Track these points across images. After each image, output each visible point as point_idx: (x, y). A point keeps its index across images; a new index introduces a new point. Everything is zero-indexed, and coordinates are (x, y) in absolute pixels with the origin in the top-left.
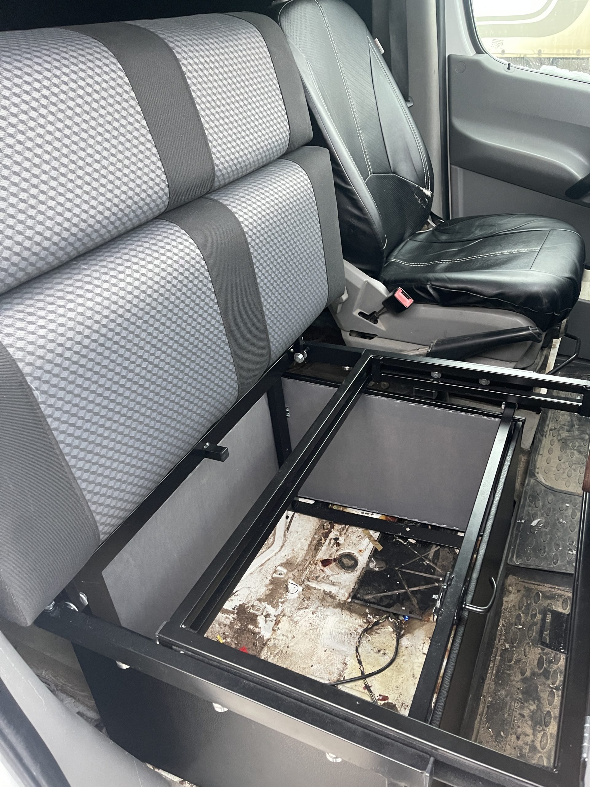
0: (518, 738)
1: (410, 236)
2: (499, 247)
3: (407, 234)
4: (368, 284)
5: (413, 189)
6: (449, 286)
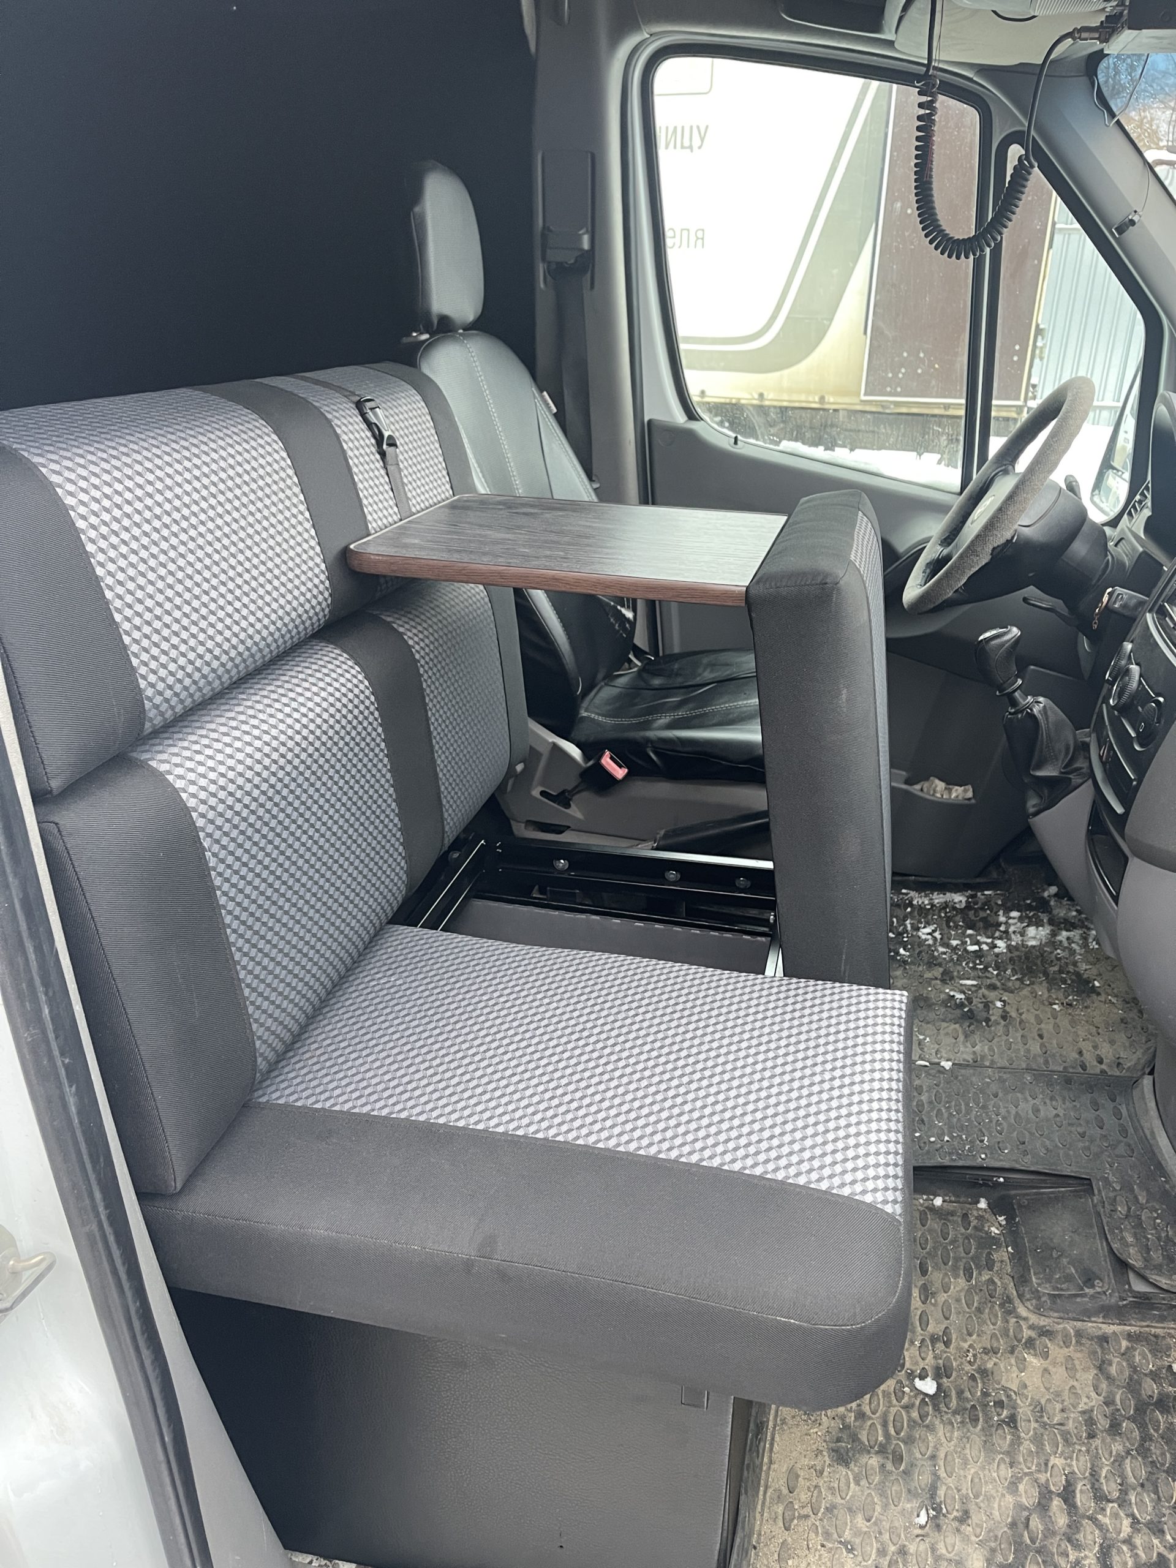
1: (604, 679)
2: (743, 696)
3: (600, 676)
4: (555, 747)
5: (607, 609)
6: (677, 748)
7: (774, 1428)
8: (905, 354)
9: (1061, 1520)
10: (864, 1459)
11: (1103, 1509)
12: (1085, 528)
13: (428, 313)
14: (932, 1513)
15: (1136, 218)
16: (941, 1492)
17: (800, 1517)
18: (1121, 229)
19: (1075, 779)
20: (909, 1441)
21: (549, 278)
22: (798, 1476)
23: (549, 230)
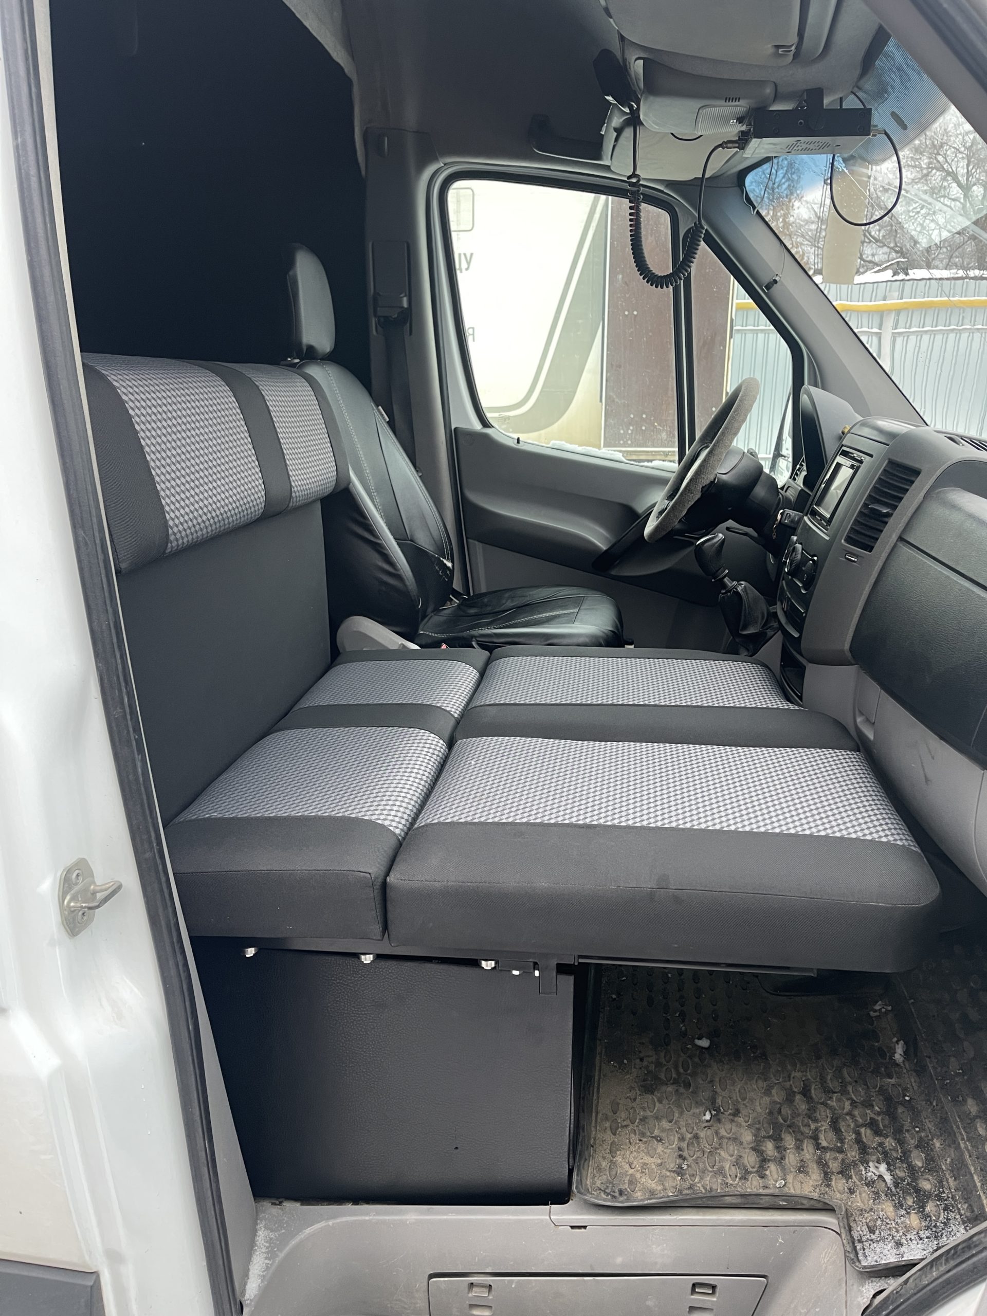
0: (642, 1060)
1: (433, 612)
4: (404, 646)
5: (433, 560)
6: (495, 640)
7: (599, 1080)
8: (632, 416)
9: (803, 1107)
10: (664, 1088)
11: (831, 1098)
12: (762, 477)
13: (300, 343)
14: (714, 1113)
15: (777, 279)
16: (719, 1101)
17: (623, 1127)
18: (768, 287)
19: (770, 633)
20: (694, 1074)
21: (379, 328)
22: (618, 1104)
23: (379, 294)
